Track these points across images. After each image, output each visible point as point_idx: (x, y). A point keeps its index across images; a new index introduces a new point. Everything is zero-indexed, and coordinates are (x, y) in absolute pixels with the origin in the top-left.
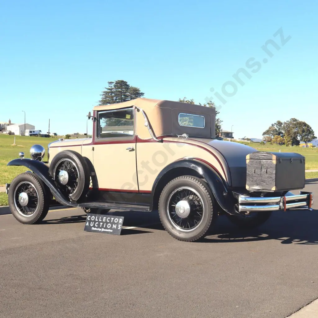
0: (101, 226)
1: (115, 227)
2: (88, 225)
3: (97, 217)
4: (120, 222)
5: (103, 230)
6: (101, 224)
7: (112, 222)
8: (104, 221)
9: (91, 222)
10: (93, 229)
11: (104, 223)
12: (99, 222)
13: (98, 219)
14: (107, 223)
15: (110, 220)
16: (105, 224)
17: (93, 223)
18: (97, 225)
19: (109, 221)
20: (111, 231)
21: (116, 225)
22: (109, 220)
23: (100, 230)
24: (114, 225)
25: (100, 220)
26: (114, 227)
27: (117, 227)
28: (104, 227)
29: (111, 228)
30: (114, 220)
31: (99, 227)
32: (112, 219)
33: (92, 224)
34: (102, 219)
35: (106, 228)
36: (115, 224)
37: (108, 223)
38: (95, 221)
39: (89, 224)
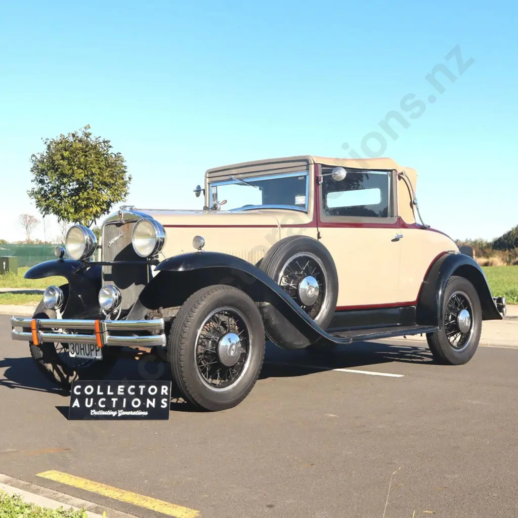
0: (114, 406)
1: (153, 405)
2: (79, 406)
3: (99, 387)
4: (162, 394)
5: (121, 413)
6: (114, 400)
7: (142, 393)
8: (119, 393)
9: (87, 400)
10: (94, 412)
11: (120, 398)
12: (109, 398)
13: (104, 390)
14: (130, 399)
15: (137, 390)
16: (125, 400)
17: (92, 400)
18: (103, 403)
19: (133, 393)
20: (146, 413)
21: (154, 400)
22: (132, 390)
23: (114, 414)
24: (149, 401)
25: (109, 393)
26: (150, 405)
27: (158, 403)
28: (124, 406)
29: (142, 408)
30: (146, 390)
31: (108, 407)
32: (142, 387)
33: (89, 403)
34: (114, 389)
35: (129, 408)
36: (151, 398)
37: (133, 397)
38: (96, 397)
39: (82, 402)
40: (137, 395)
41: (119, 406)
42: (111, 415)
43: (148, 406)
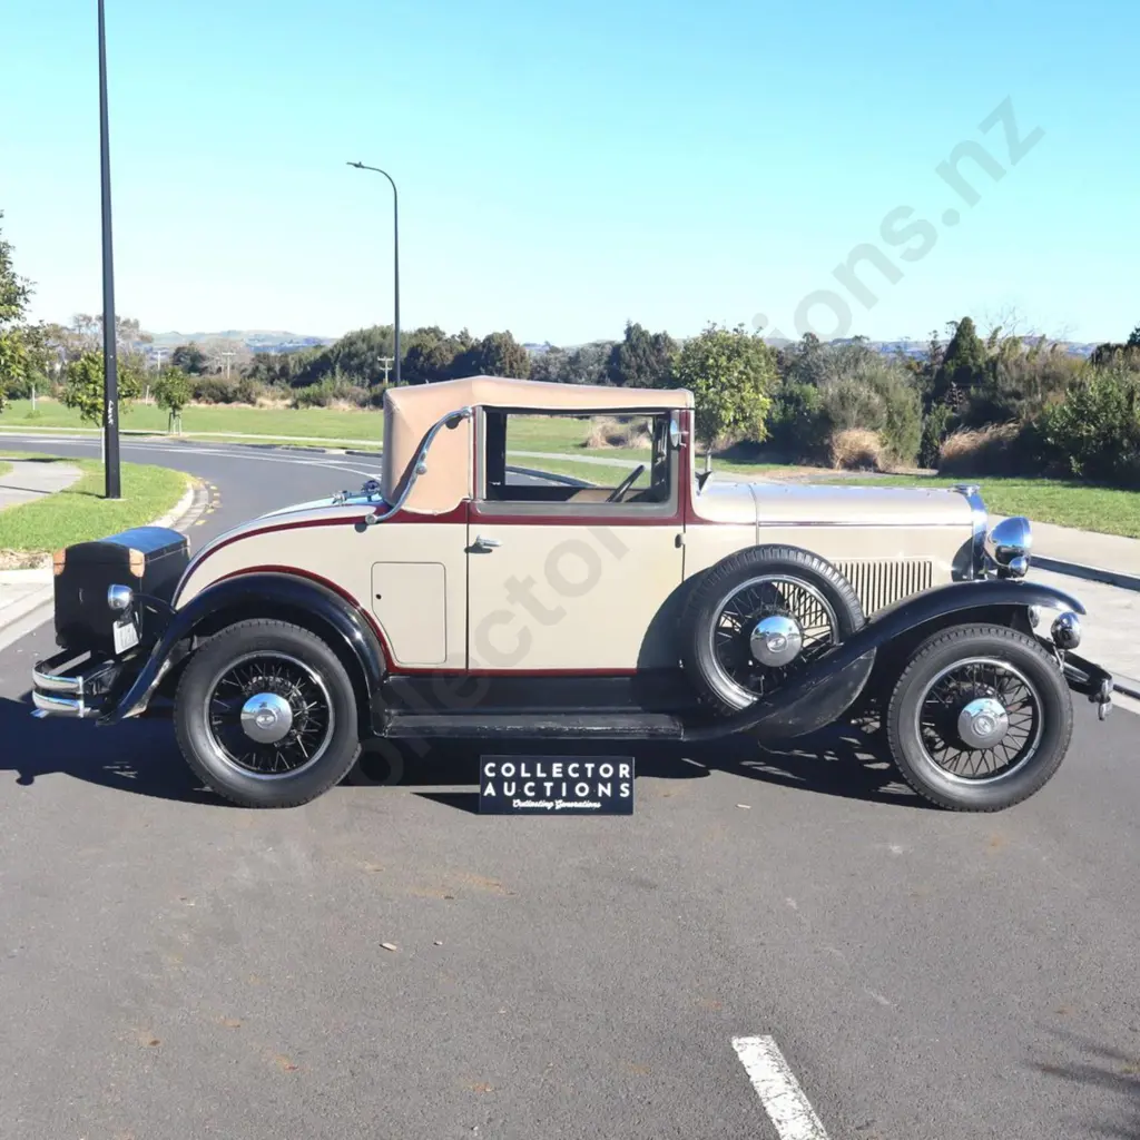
0: (548, 793)
1: (608, 792)
2: (494, 794)
3: (523, 766)
4: (621, 776)
5: (560, 804)
6: (548, 785)
7: (589, 775)
8: (555, 775)
9: (506, 784)
10: (517, 803)
11: (558, 782)
12: (539, 782)
13: (531, 769)
14: (572, 783)
15: (582, 771)
16: (564, 785)
17: (514, 784)
18: (531, 789)
19: (577, 775)
20: (597, 805)
21: (609, 785)
22: (575, 770)
23: (549, 805)
24: (601, 787)
25: (539, 774)
26: (603, 793)
27: (616, 790)
28: (564, 794)
29: (592, 797)
30: (595, 771)
31: (540, 794)
32: (590, 766)
33: (510, 790)
34: (547, 769)
35: (572, 797)
36: (604, 782)
37: (576, 781)
38: (521, 782)
39: (499, 788)
40: (583, 777)
41: (556, 795)
42: (545, 808)
43: (600, 795)
